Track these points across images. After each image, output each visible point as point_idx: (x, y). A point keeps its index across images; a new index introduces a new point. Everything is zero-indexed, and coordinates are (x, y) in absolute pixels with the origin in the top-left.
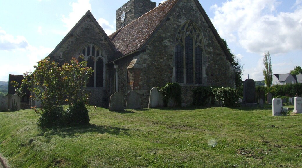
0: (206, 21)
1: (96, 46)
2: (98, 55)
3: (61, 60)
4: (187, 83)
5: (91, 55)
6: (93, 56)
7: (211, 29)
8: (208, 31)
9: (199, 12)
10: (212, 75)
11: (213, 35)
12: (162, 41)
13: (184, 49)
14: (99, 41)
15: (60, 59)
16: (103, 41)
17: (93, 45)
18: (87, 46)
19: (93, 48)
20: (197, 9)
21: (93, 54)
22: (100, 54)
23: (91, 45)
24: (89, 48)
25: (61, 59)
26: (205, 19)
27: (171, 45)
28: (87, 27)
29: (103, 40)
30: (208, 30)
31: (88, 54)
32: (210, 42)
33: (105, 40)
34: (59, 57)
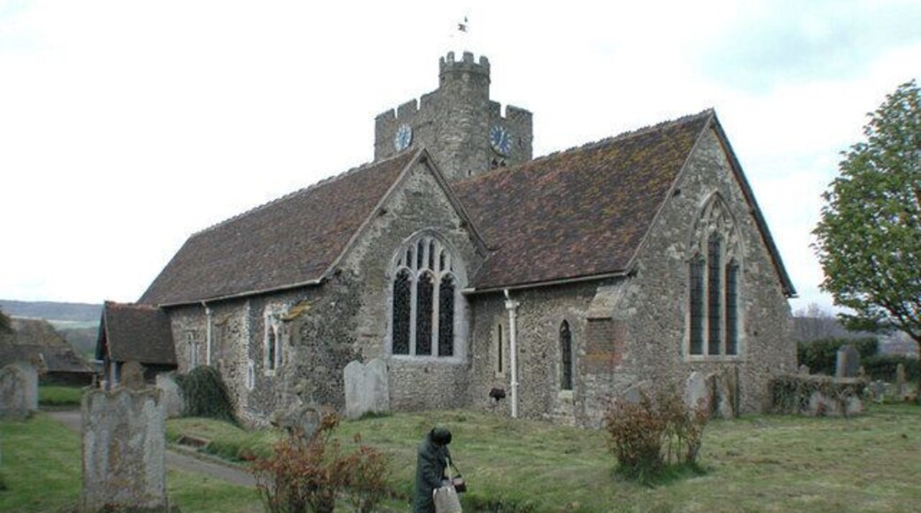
0: (746, 197)
1: (439, 243)
2: (442, 268)
3: (357, 280)
4: (710, 353)
5: (425, 267)
6: (430, 270)
7: (756, 219)
8: (749, 222)
9: (731, 174)
10: (756, 334)
11: (758, 232)
12: (666, 247)
13: (706, 267)
14: (446, 229)
15: (353, 278)
16: (455, 228)
17: (432, 238)
18: (418, 241)
19: (432, 247)
20: (728, 165)
21: (431, 265)
22: (447, 265)
23: (428, 240)
24: (421, 247)
25: (357, 276)
26: (744, 193)
27: (682, 258)
28: (418, 190)
29: (457, 226)
30: (750, 220)
31: (419, 266)
32: (754, 250)
33: (460, 226)
34: (352, 272)
